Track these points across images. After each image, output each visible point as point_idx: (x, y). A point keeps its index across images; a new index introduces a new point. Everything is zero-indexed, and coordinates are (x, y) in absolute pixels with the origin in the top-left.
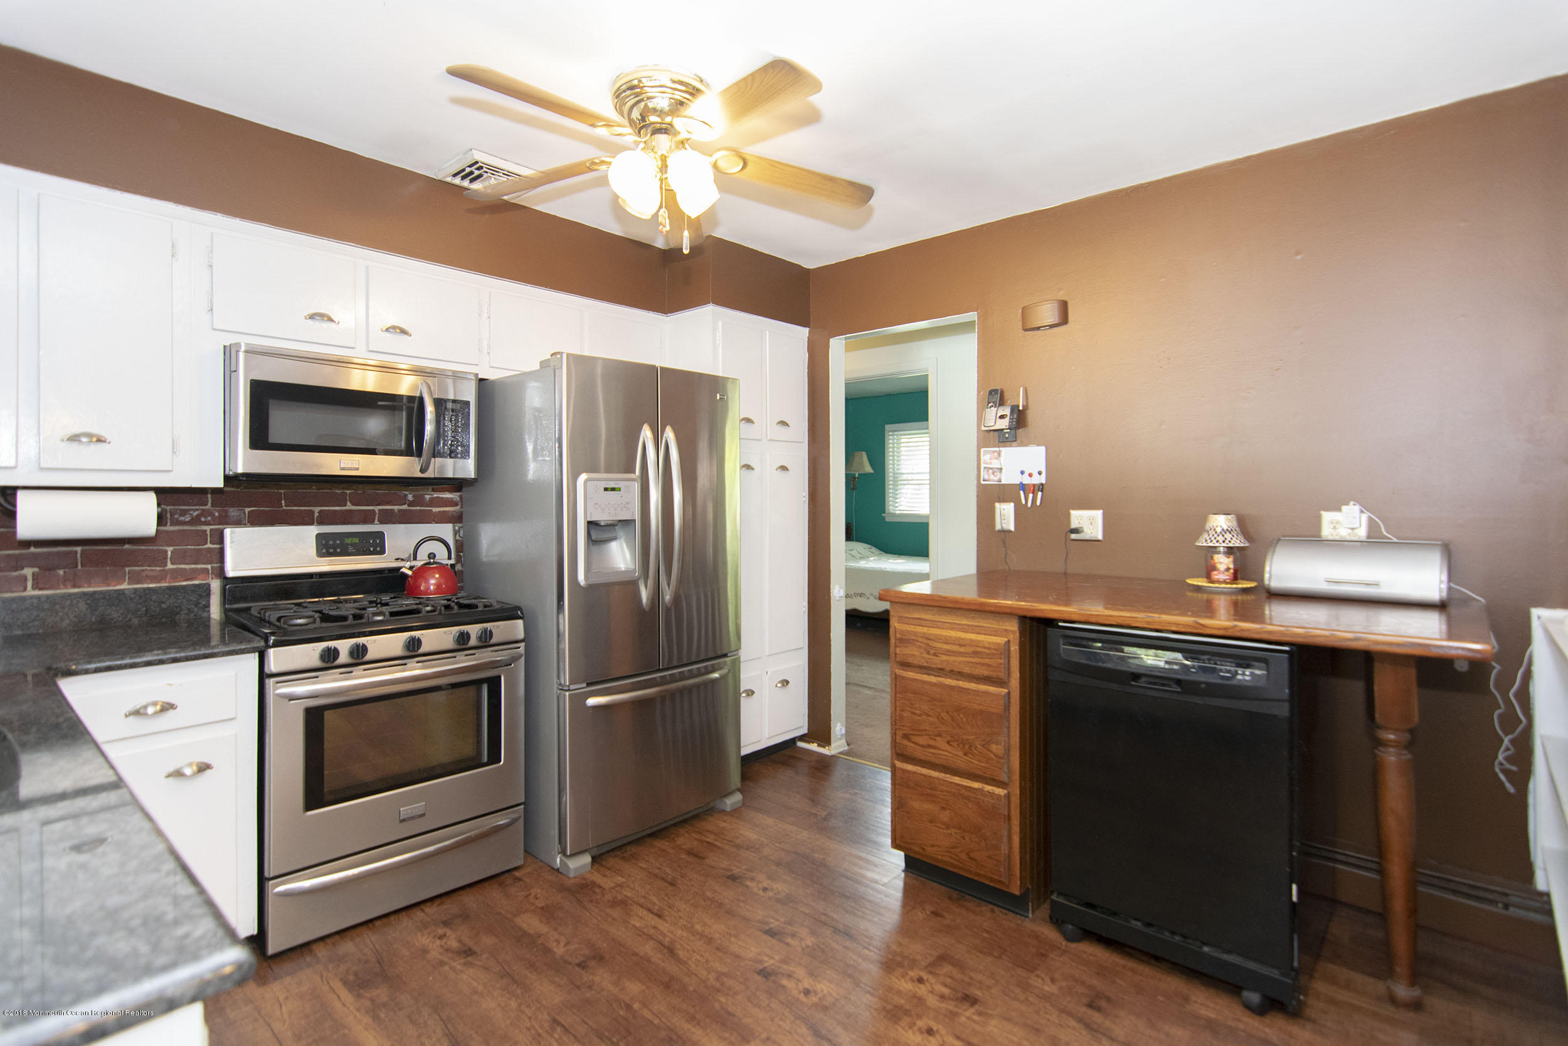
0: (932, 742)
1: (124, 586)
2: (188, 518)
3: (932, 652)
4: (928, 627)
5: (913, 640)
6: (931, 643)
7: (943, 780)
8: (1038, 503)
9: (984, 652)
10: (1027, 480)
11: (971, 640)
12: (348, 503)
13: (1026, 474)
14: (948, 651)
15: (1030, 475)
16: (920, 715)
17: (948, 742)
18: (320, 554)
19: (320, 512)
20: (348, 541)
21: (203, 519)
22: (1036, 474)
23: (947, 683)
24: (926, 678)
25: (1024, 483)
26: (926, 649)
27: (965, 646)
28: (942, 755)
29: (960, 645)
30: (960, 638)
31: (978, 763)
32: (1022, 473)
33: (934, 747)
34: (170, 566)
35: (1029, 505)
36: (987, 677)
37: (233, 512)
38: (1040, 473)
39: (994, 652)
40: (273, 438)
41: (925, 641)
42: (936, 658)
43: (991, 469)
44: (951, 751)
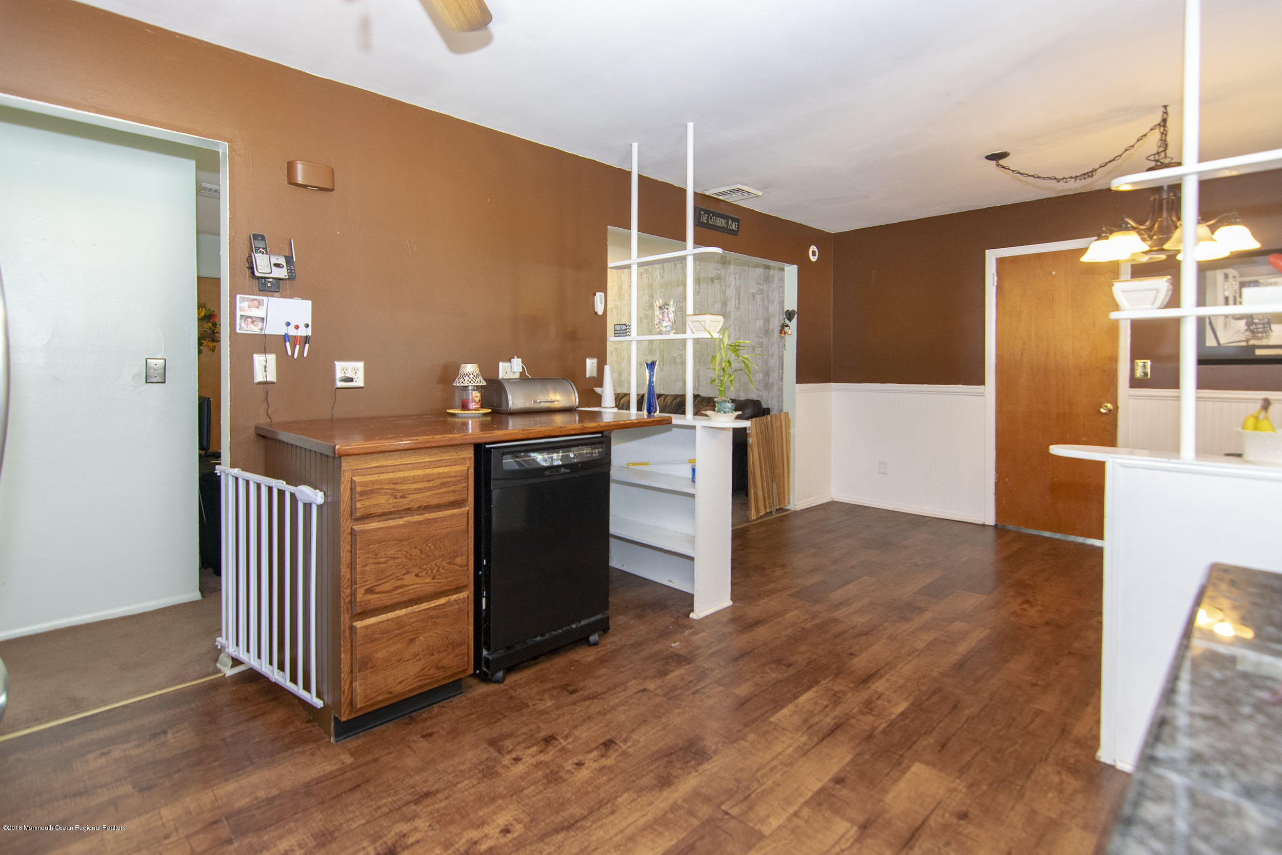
0: (399, 583)
3: (399, 495)
4: (393, 472)
5: (379, 489)
6: (398, 487)
7: (412, 613)
8: (305, 355)
9: (450, 481)
10: (292, 332)
11: (439, 474)
13: (292, 326)
14: (416, 489)
15: (297, 327)
16: (386, 562)
17: (417, 575)
22: (302, 327)
23: (414, 520)
24: (391, 523)
25: (289, 334)
26: (392, 495)
27: (433, 480)
28: (410, 590)
29: (428, 481)
30: (429, 475)
31: (445, 580)
32: (288, 324)
33: (401, 587)
35: (296, 356)
36: (453, 502)
38: (307, 326)
39: (459, 478)
41: (392, 486)
42: (403, 500)
43: (250, 317)
44: (420, 582)
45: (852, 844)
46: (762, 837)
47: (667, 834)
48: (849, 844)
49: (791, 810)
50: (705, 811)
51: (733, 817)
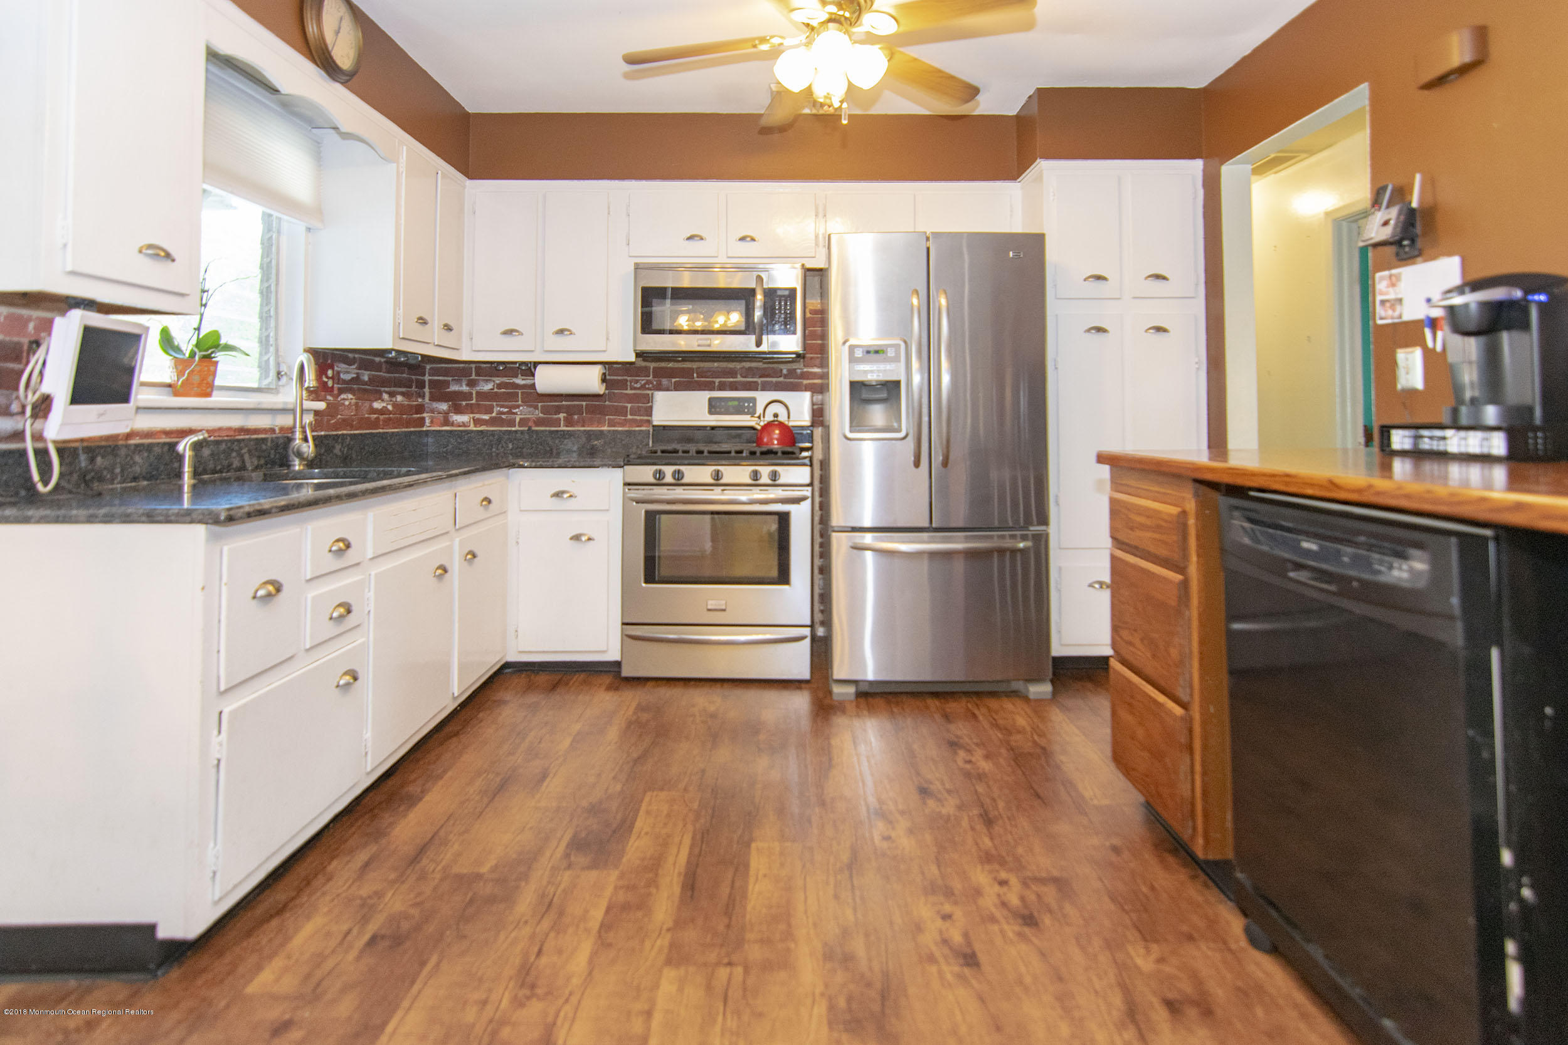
0: (1131, 638)
1: (605, 428)
2: (638, 385)
3: (1130, 524)
4: (1131, 495)
5: (1118, 510)
6: (1130, 514)
7: (1138, 687)
9: (1163, 526)
10: (1435, 312)
11: (1154, 510)
12: (739, 376)
14: (1140, 524)
16: (1124, 603)
17: (1142, 640)
18: (710, 413)
19: (720, 382)
20: (730, 403)
21: (647, 386)
23: (1140, 564)
24: (1127, 557)
25: (1432, 316)
26: (1126, 522)
27: (1150, 517)
28: (1138, 655)
29: (1148, 517)
30: (1147, 507)
33: (1132, 645)
34: (629, 417)
35: (1438, 348)
36: (1166, 559)
37: (665, 382)
40: (655, 326)
41: (1126, 512)
42: (1132, 532)
43: (1389, 301)
44: (1144, 651)
45: (557, 1016)
46: (669, 962)
47: (764, 910)
48: (562, 1014)
49: (658, 1018)
50: (755, 953)
51: (718, 964)
